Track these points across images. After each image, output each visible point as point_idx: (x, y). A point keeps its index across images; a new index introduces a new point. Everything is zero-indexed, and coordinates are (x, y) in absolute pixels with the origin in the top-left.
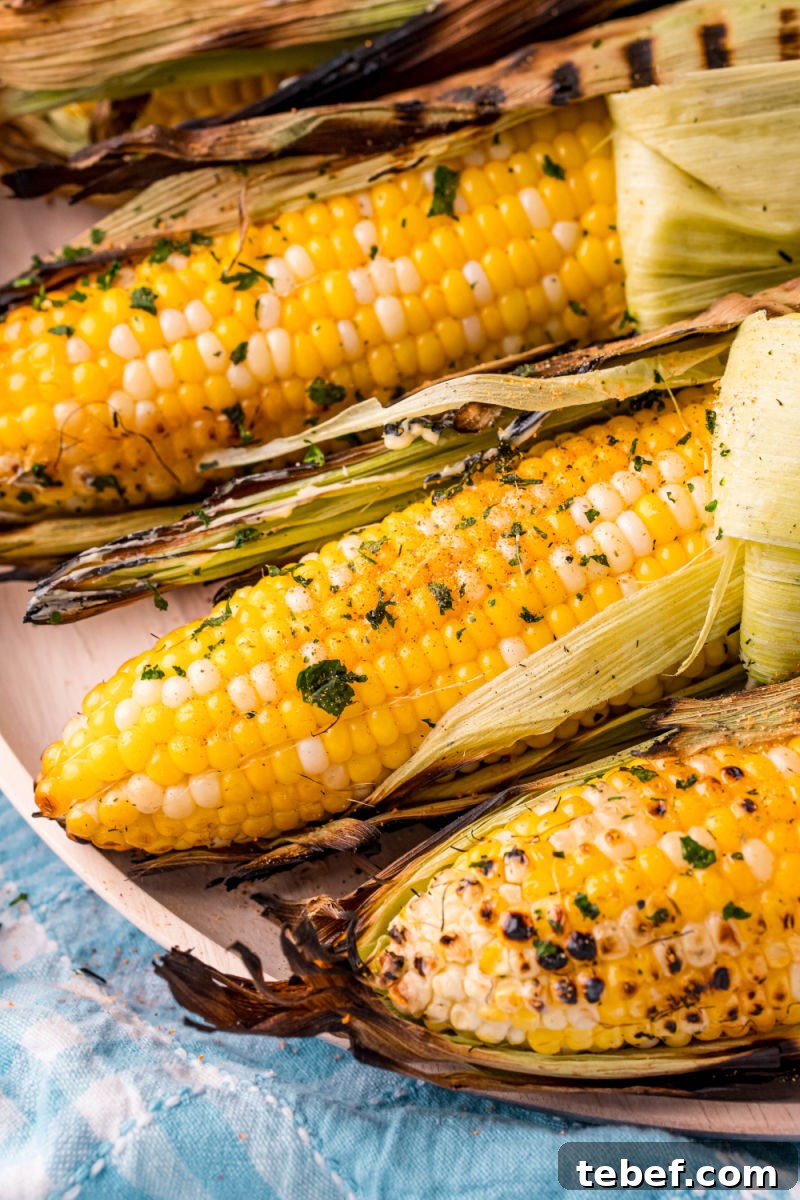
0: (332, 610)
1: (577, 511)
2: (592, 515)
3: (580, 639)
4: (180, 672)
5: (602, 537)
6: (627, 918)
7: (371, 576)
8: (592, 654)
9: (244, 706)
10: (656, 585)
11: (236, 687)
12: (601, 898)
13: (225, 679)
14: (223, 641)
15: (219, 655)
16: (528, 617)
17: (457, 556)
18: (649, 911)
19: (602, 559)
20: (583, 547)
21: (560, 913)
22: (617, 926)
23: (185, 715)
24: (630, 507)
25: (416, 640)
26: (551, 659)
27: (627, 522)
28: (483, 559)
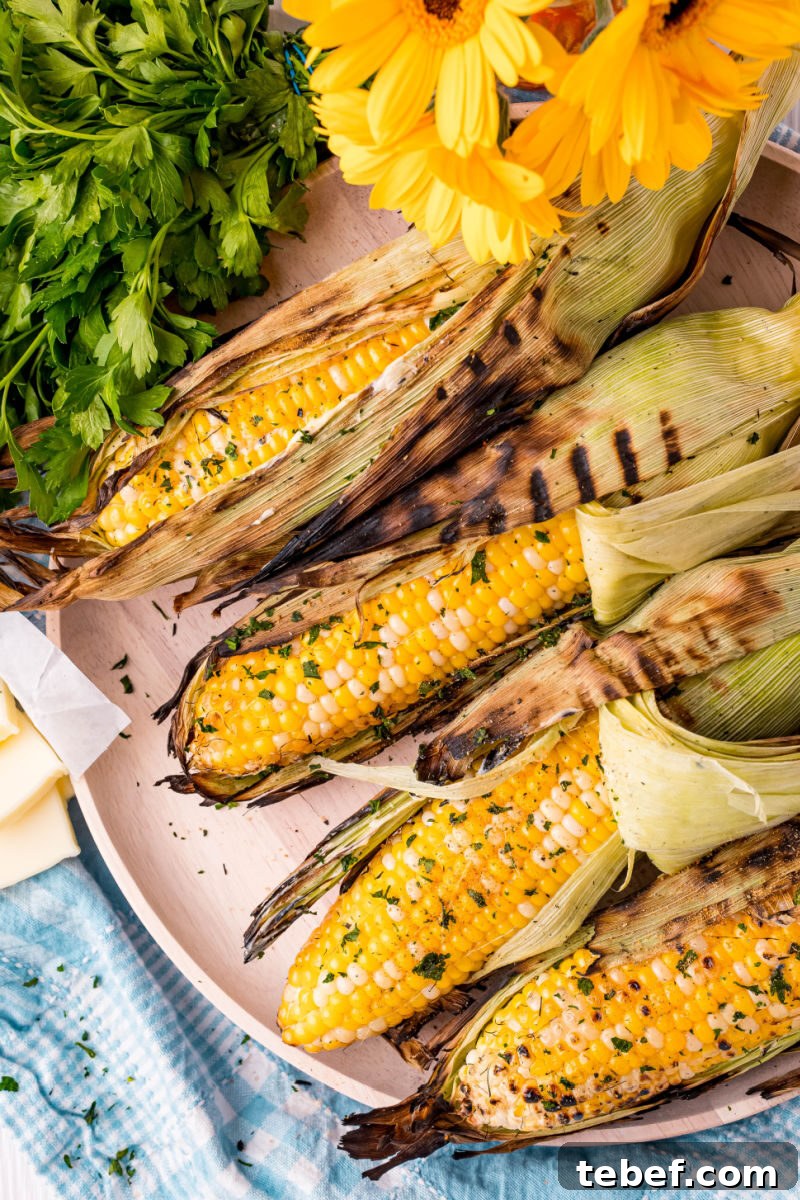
0: (417, 915)
1: (538, 823)
2: (547, 825)
3: (564, 897)
4: (343, 975)
5: (557, 837)
6: (590, 1082)
7: (432, 890)
8: (572, 902)
9: (387, 985)
10: (595, 854)
11: (379, 978)
12: (574, 1077)
13: (371, 974)
14: (361, 951)
15: (362, 958)
16: (530, 893)
17: (477, 867)
18: (601, 1078)
19: (561, 850)
20: (549, 845)
21: (553, 1086)
22: (585, 1088)
23: (355, 997)
24: (566, 812)
25: (470, 923)
26: (550, 914)
27: (568, 823)
28: (493, 869)
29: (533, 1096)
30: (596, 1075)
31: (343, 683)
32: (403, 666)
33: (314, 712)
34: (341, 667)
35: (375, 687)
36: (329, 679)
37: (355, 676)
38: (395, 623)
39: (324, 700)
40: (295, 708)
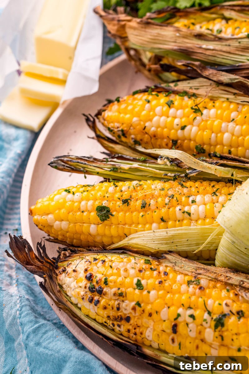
0: (118, 195)
1: (191, 199)
2: (193, 202)
3: (172, 232)
4: (74, 194)
5: (193, 209)
6: (114, 290)
7: (132, 192)
8: (173, 236)
9: (82, 209)
10: (199, 227)
11: (83, 203)
12: (111, 282)
13: (82, 200)
14: (88, 191)
15: (85, 193)
16: (162, 220)
17: (154, 196)
18: (120, 292)
19: (189, 214)
20: (186, 209)
21: (100, 280)
22: (110, 291)
23: (68, 204)
24: (205, 204)
25: (132, 212)
26: (162, 233)
27: (201, 208)
28: (160, 200)
29: (90, 278)
30: (119, 289)
31: (175, 117)
32: (200, 130)
33: (155, 119)
34: (179, 112)
35: (183, 128)
36: (172, 111)
37: (181, 118)
38: (213, 111)
39: (163, 118)
40: (151, 113)
